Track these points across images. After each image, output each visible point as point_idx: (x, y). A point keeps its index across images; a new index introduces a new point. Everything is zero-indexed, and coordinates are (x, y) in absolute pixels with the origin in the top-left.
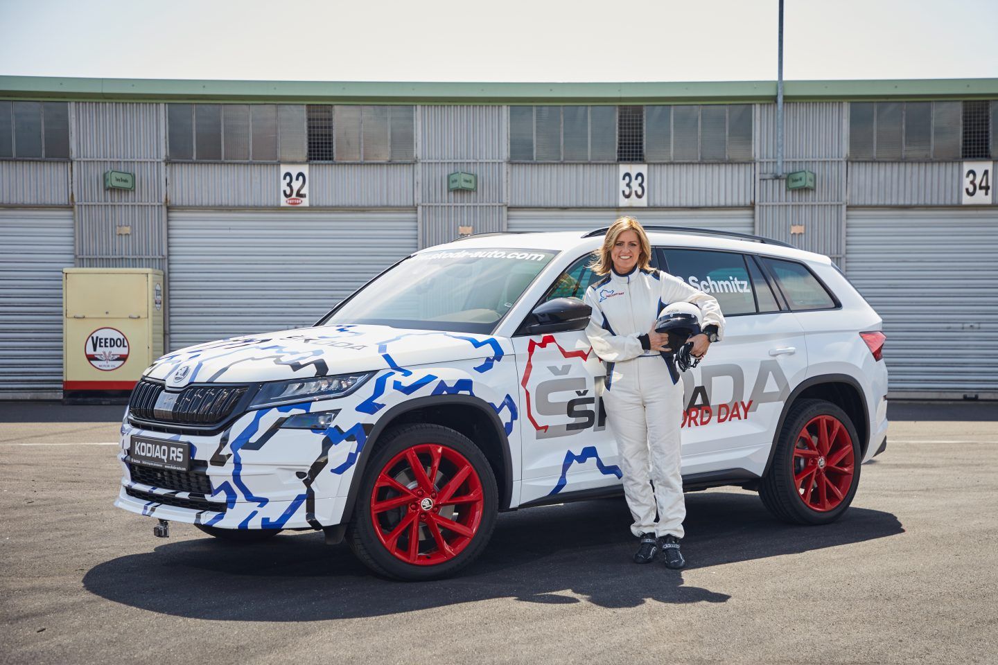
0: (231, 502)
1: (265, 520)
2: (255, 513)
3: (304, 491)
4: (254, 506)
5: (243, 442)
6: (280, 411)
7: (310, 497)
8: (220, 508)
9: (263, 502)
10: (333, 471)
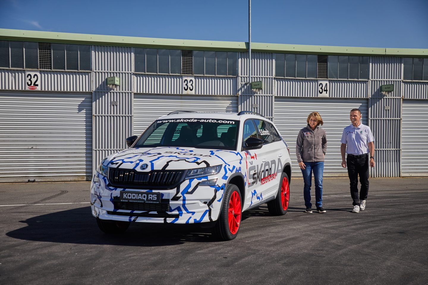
0: (181, 214)
1: (195, 220)
2: (191, 217)
3: (208, 209)
4: (190, 215)
5: (186, 191)
6: (198, 180)
7: (210, 211)
8: (177, 217)
9: (193, 213)
10: (218, 201)
